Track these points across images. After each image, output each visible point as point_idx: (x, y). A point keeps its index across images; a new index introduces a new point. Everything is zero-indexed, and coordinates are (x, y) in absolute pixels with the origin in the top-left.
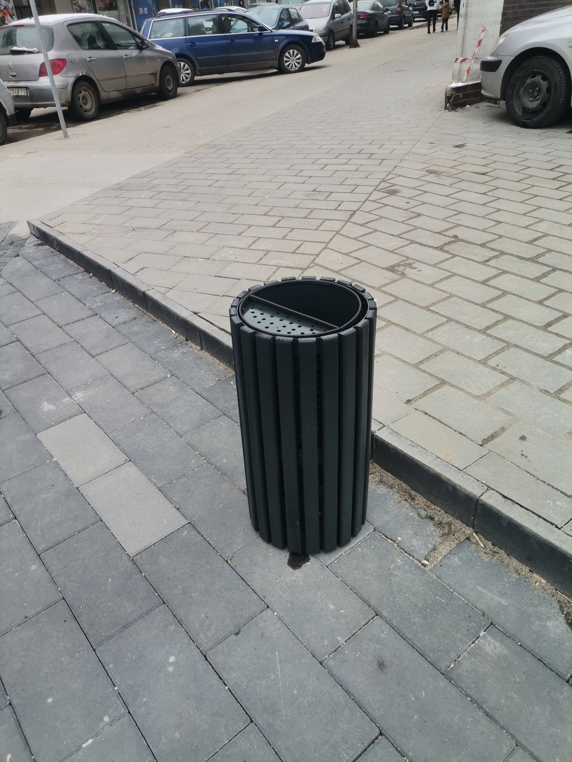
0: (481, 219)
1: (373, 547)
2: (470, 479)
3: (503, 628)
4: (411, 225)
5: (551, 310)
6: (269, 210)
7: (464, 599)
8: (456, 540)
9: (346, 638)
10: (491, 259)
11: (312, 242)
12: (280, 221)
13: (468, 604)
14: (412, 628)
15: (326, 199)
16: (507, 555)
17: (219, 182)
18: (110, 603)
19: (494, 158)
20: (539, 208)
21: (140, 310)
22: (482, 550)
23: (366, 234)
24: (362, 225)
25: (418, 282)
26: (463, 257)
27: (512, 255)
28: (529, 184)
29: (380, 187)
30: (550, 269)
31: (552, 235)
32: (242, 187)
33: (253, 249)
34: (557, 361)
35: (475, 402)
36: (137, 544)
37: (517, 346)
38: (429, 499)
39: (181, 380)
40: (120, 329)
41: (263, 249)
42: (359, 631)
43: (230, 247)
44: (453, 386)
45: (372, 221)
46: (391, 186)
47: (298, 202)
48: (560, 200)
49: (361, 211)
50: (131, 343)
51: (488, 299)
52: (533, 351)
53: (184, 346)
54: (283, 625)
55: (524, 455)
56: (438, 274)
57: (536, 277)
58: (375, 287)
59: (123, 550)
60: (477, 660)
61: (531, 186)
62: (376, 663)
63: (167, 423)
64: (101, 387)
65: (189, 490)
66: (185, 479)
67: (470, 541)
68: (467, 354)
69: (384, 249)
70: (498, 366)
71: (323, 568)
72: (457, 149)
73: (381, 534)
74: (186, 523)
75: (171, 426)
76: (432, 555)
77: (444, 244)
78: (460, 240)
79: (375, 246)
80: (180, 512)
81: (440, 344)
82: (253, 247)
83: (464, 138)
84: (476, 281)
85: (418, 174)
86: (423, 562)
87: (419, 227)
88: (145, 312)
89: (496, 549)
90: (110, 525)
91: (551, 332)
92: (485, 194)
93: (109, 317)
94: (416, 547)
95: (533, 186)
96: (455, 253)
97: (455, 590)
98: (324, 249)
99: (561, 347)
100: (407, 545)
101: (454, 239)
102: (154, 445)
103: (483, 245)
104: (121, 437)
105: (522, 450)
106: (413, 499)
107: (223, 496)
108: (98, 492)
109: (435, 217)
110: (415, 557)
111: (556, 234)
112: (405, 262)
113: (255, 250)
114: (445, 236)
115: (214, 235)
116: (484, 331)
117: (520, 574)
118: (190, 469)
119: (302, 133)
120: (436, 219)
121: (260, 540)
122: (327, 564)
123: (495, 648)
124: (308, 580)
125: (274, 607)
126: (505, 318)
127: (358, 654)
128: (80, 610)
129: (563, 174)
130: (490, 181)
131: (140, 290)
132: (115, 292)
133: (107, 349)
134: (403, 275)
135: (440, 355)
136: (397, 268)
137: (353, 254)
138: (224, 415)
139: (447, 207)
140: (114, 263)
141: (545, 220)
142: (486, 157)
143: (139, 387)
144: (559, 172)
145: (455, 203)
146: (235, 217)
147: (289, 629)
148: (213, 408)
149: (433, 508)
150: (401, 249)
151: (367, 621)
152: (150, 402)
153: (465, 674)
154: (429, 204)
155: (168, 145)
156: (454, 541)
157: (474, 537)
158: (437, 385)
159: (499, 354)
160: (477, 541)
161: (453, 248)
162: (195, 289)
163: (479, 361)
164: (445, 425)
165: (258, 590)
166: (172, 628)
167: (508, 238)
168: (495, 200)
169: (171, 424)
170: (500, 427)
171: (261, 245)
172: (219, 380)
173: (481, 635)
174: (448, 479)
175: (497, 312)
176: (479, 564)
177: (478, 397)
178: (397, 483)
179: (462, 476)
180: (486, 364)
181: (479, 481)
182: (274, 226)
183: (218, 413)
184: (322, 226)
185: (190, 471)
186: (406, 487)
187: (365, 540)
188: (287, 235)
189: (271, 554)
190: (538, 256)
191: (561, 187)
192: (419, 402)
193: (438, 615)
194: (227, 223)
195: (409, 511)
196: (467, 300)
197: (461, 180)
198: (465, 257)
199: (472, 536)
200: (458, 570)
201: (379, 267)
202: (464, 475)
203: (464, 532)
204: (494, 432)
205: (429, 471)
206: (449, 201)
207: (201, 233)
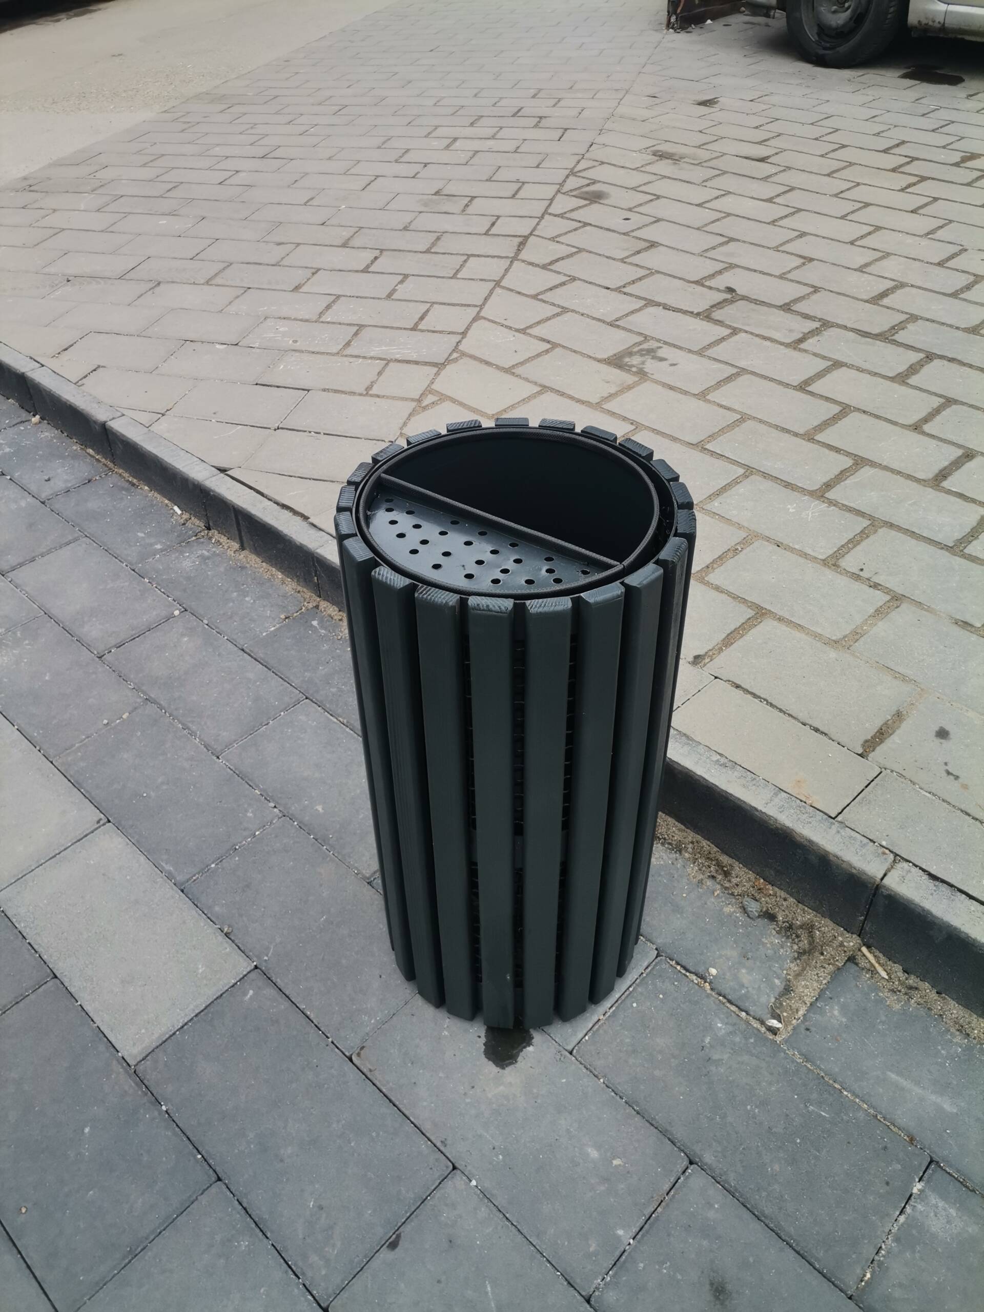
0: (771, 252)
1: (661, 996)
2: (855, 839)
3: (958, 1171)
4: (642, 267)
5: (940, 443)
6: (351, 234)
7: (865, 1106)
8: (829, 964)
9: (635, 1230)
10: (806, 336)
11: (449, 304)
12: (376, 258)
13: (876, 1116)
14: (771, 1188)
15: (463, 211)
16: (937, 993)
17: (241, 175)
18: (91, 1192)
19: (776, 127)
20: (878, 230)
21: (98, 460)
22: (885, 984)
23: (556, 287)
24: (544, 267)
25: (674, 390)
26: (752, 333)
27: (845, 328)
28: (849, 181)
29: (567, 187)
30: (922, 355)
31: (912, 286)
32: (289, 186)
33: (328, 323)
34: (974, 554)
35: (832, 654)
36: (143, 1031)
37: (891, 526)
38: (760, 874)
39: (206, 622)
40: (57, 506)
41: (349, 322)
42: (659, 1208)
43: (280, 318)
44: (781, 619)
45: (563, 258)
46: (588, 185)
47: (408, 218)
48: (912, 212)
49: (538, 236)
50: (85, 539)
51: (816, 424)
52: (924, 535)
53: (203, 543)
54: (495, 1209)
55: (952, 774)
56: (712, 372)
57: (899, 374)
58: (589, 402)
59: (112, 1050)
60: (917, 1255)
61: (854, 184)
62: (708, 1287)
63: (183, 724)
64: (27, 645)
65: (248, 886)
66: (237, 859)
67: (857, 964)
68: (797, 547)
69: (594, 319)
70: (862, 570)
71: (562, 1059)
72: (703, 110)
73: (674, 962)
74: (249, 969)
75: (193, 732)
76: (784, 1004)
77: (712, 307)
78: (740, 297)
79: (576, 312)
80: (233, 941)
81: (740, 527)
82: (328, 317)
83: (713, 85)
84: (787, 385)
85: (638, 159)
86: (770, 1024)
87: (656, 271)
88: (111, 465)
89: (912, 981)
90: (75, 986)
91: (949, 492)
92: (770, 200)
93: (32, 479)
94: (750, 989)
95: (858, 184)
96: (735, 325)
97: (845, 1086)
98: (475, 320)
99: (975, 524)
100: (732, 984)
101: (729, 296)
102: (160, 780)
103: (786, 308)
104: (82, 764)
105: (946, 761)
106: (727, 874)
107: (324, 895)
108: (41, 905)
109: (683, 249)
110: (752, 1013)
111: (919, 284)
112: (641, 347)
113: (334, 323)
114: (710, 288)
115: (243, 292)
116: (821, 494)
117: (968, 1035)
118: (245, 833)
119: (397, 73)
120: (688, 252)
121: (419, 1001)
122: (570, 1048)
123: (949, 1222)
124: (535, 1091)
125: (469, 1168)
126: (856, 464)
127: (665, 1269)
128: (22, 1219)
129: (909, 160)
130: (776, 174)
131: (94, 419)
132: (40, 422)
133: (33, 555)
134: (642, 374)
135: (744, 551)
136: (627, 360)
137: (535, 331)
138: (307, 698)
139: (703, 227)
140: (31, 358)
141: (892, 254)
142: (761, 126)
143: (113, 641)
144: (900, 155)
145: (718, 220)
146: (283, 250)
147: (507, 1218)
148: (282, 685)
149: (771, 892)
150: (629, 318)
151: (673, 1180)
152: (141, 675)
153: (898, 1293)
154: (668, 221)
155: (124, 95)
156: (825, 968)
157: (864, 955)
158: (749, 619)
159: (859, 543)
160: (872, 965)
161: (731, 314)
162: (215, 413)
163: (824, 560)
164: (781, 710)
165: (427, 1127)
166: (244, 1244)
167: (831, 291)
168: (793, 214)
169: (194, 728)
170: (894, 709)
171: (343, 312)
172: (286, 618)
173: (915, 1191)
174: (810, 841)
175: (838, 450)
176: (884, 1018)
177: (835, 643)
178: (690, 839)
179: (838, 832)
180: (838, 566)
181: (874, 842)
182: (366, 270)
183: (292, 696)
184: (464, 269)
185: (245, 838)
186: (708, 848)
187: (641, 980)
188: (397, 290)
189: (447, 1033)
190: (894, 329)
191: (909, 186)
192: (720, 660)
193: (818, 1151)
194: (268, 265)
195: (723, 902)
196: (776, 427)
197: (721, 172)
198: (757, 333)
199: (859, 953)
200: (844, 1035)
201: (590, 357)
202: (841, 828)
203: (841, 945)
204: (882, 723)
205: (765, 822)
206: (706, 215)
207: (214, 287)
